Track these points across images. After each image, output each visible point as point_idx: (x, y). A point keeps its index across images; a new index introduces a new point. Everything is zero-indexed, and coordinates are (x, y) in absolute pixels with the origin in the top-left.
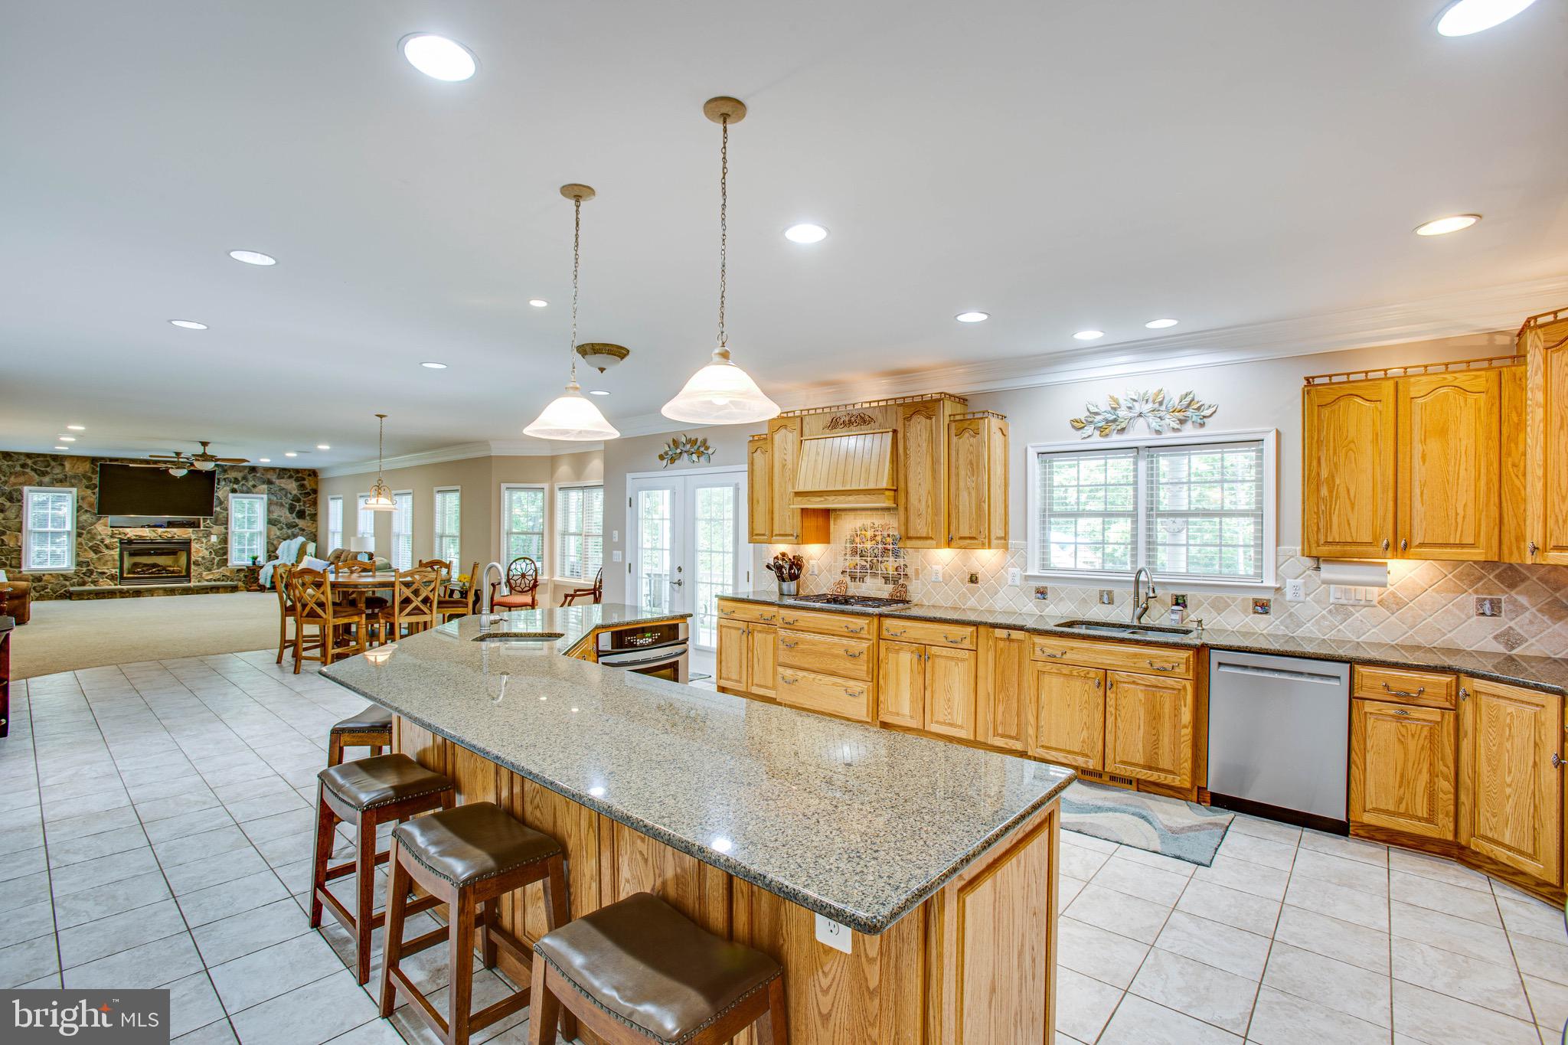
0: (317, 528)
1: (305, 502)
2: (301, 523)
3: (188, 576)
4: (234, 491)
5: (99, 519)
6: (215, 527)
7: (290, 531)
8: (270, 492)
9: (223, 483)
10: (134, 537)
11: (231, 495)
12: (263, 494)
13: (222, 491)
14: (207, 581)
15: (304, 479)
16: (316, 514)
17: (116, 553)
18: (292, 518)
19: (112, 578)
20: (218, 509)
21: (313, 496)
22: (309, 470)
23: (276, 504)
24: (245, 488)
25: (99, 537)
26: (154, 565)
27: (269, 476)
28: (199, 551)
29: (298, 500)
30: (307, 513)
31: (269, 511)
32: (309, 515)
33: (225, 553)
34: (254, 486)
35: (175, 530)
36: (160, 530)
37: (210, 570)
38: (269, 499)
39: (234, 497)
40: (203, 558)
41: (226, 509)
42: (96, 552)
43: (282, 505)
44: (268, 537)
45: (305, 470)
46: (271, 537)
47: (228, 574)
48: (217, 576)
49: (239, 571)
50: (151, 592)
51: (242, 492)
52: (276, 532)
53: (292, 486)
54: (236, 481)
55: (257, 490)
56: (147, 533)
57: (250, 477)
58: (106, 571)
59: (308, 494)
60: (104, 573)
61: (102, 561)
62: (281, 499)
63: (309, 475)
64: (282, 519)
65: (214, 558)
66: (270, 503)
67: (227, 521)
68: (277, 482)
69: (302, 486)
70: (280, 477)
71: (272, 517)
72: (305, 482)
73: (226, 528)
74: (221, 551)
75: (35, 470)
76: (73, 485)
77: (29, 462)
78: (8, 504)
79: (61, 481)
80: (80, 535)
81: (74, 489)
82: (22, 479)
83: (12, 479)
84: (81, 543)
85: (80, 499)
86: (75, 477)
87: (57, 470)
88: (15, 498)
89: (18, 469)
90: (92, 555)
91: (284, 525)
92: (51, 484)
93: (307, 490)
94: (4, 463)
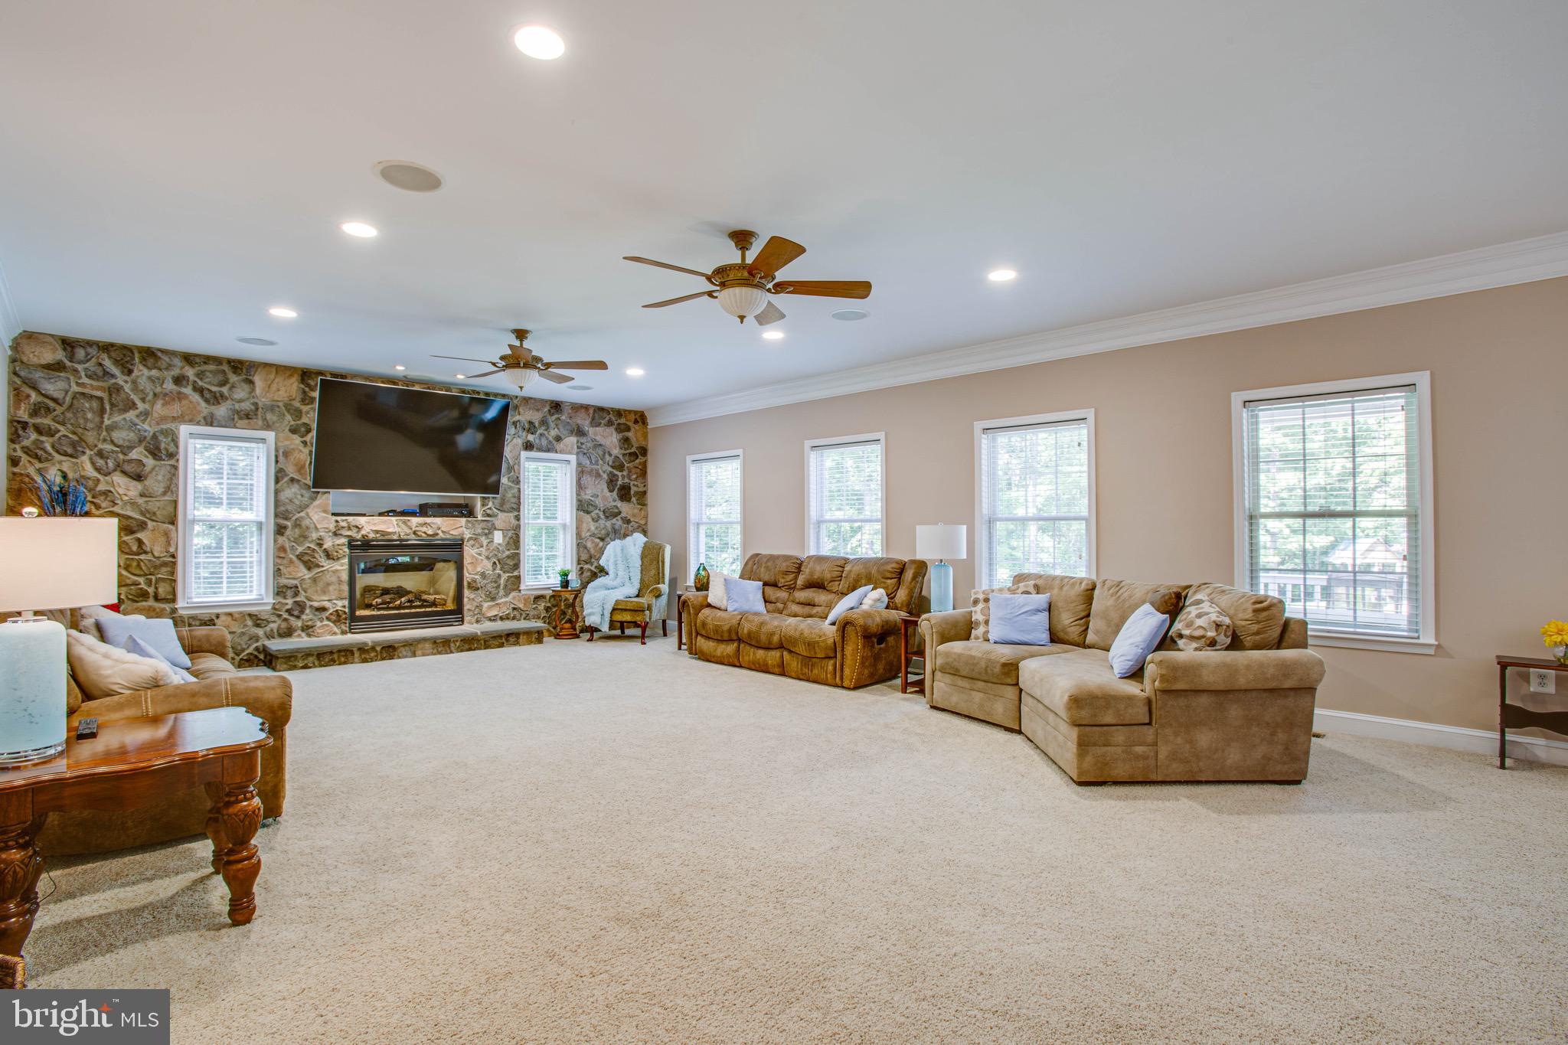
0: (646, 517)
1: (630, 471)
2: (626, 508)
3: (457, 613)
4: (528, 446)
5: (313, 499)
6: (502, 515)
7: (611, 526)
8: (581, 451)
9: (513, 431)
10: (372, 536)
11: (524, 454)
12: (570, 453)
13: (513, 447)
14: (491, 619)
15: (628, 429)
16: (645, 493)
17: (342, 567)
18: (612, 499)
19: (337, 618)
20: (506, 481)
21: (641, 460)
22: (636, 412)
23: (590, 473)
24: (544, 443)
25: (314, 536)
26: (400, 592)
27: (579, 421)
28: (477, 562)
29: (621, 467)
30: (633, 489)
31: (580, 487)
32: (637, 493)
33: (517, 566)
34: (558, 439)
35: (438, 521)
36: (415, 521)
37: (493, 599)
38: (579, 464)
39: (528, 459)
40: (483, 575)
41: (517, 481)
42: (310, 565)
43: (598, 475)
44: (579, 535)
45: (630, 412)
46: (583, 535)
47: (521, 606)
48: (506, 611)
49: (538, 598)
50: (412, 647)
51: (540, 450)
52: (589, 523)
53: (610, 439)
54: (532, 428)
55: (560, 446)
56: (393, 526)
57: (551, 419)
58: (327, 604)
59: (634, 455)
60: (323, 609)
61: (321, 584)
62: (596, 463)
63: (636, 422)
64: (598, 502)
65: (499, 576)
66: (581, 472)
67: (519, 504)
68: (591, 431)
69: (626, 442)
70: (595, 423)
71: (583, 497)
72: (630, 434)
73: (518, 518)
74: (511, 561)
75: (200, 391)
76: (268, 427)
77: (190, 372)
78: (150, 462)
79: (247, 416)
80: (280, 530)
81: (270, 436)
82: (176, 409)
83: (159, 408)
84: (282, 549)
85: (280, 455)
86: (272, 408)
87: (241, 393)
88: (164, 450)
89: (170, 386)
90: (302, 572)
91: (601, 514)
92: (230, 423)
93: (633, 450)
94: (142, 373)
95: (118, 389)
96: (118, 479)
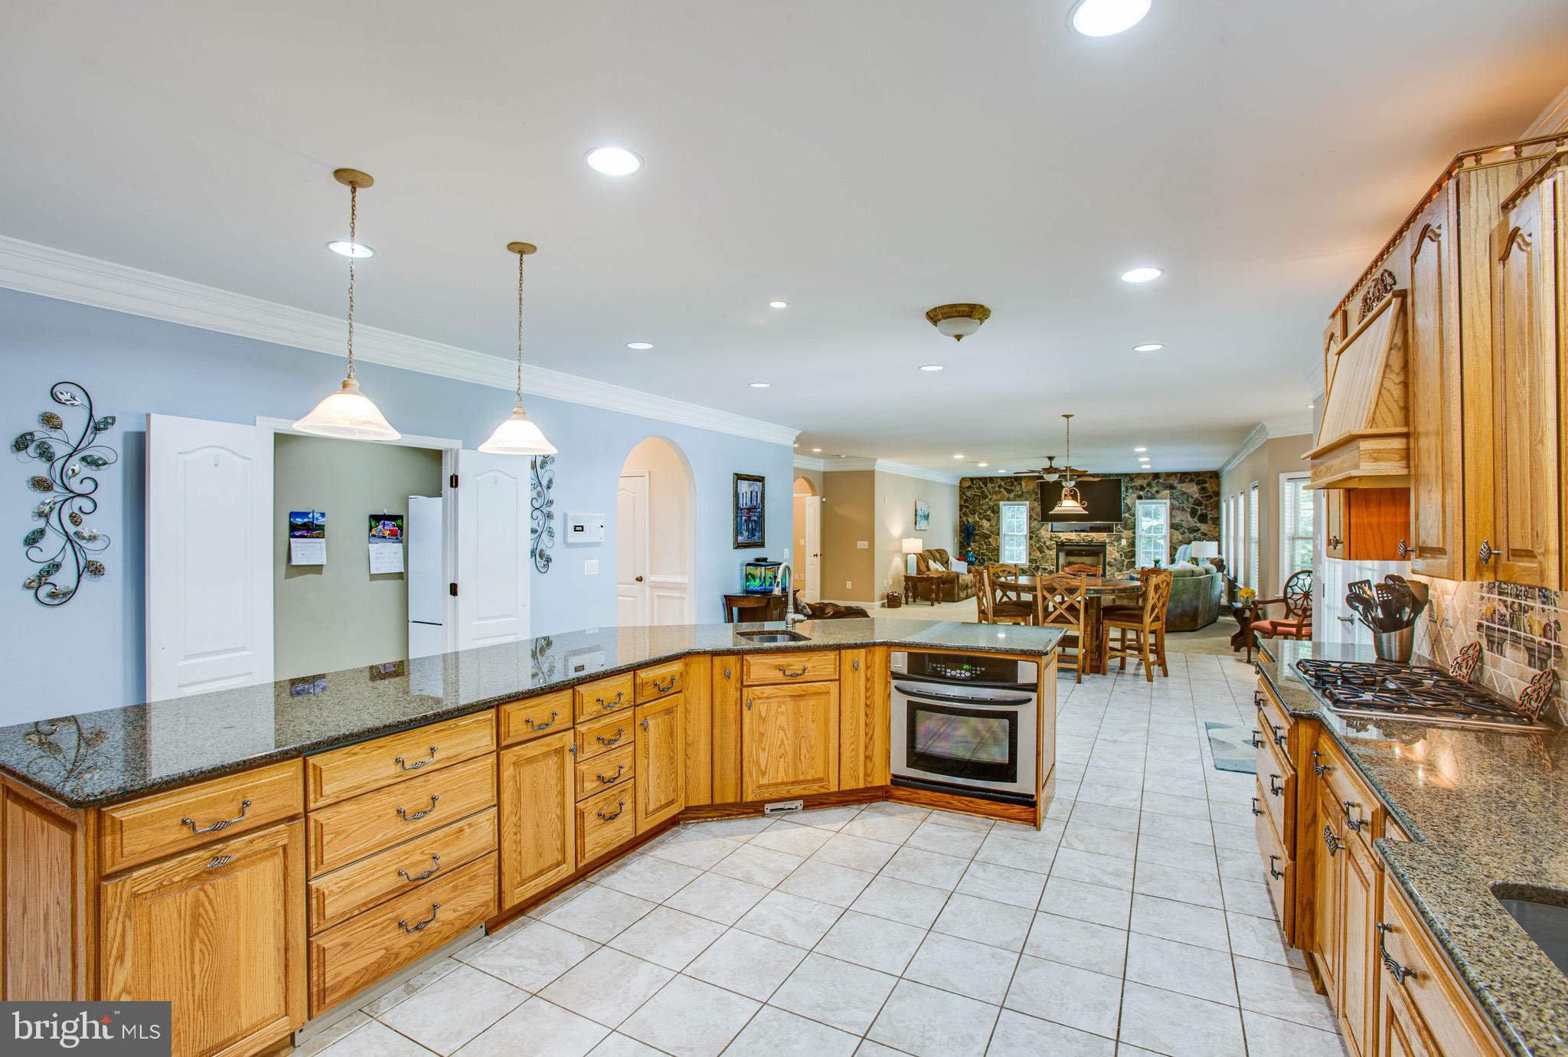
0: (1219, 532)
1: (1206, 506)
2: (1203, 527)
4: (1140, 497)
5: (1041, 527)
6: (1125, 532)
7: (1192, 536)
8: (1172, 497)
9: (1131, 491)
10: (1064, 541)
11: (1137, 501)
12: (1165, 499)
13: (1129, 498)
15: (1205, 482)
16: (1218, 518)
17: (1053, 553)
18: (1194, 522)
20: (1127, 515)
21: (1215, 499)
22: (1211, 472)
23: (1178, 509)
24: (1149, 495)
25: (1042, 540)
27: (1171, 482)
28: (1112, 553)
29: (1200, 504)
30: (1209, 516)
31: (1172, 516)
32: (1211, 518)
33: (1133, 556)
34: (1157, 492)
35: (1094, 534)
36: (1083, 534)
37: (1121, 571)
38: (1171, 504)
39: (1140, 504)
40: (1115, 559)
41: (1134, 515)
42: (1041, 552)
43: (1183, 509)
44: (1171, 541)
45: (1206, 473)
46: (1174, 542)
51: (1147, 498)
52: (1177, 535)
53: (1193, 489)
54: (1142, 488)
55: (1160, 495)
56: (1073, 536)
57: (1154, 483)
58: (1047, 567)
59: (1210, 497)
60: (1045, 569)
61: (1045, 559)
62: (1183, 503)
63: (1211, 477)
64: (1184, 523)
65: (1123, 561)
66: (1172, 508)
67: (1135, 526)
68: (1179, 486)
69: (1203, 490)
70: (1181, 481)
71: (1174, 521)
72: (1207, 485)
73: (1134, 533)
74: (1131, 554)
75: (1005, 489)
76: (1027, 500)
77: (1003, 483)
78: (992, 515)
79: (1020, 497)
80: (1031, 538)
81: (1028, 502)
82: (999, 497)
83: (994, 497)
84: (1031, 545)
85: (1032, 509)
86: (1028, 492)
87: (1018, 489)
88: (996, 511)
89: (997, 489)
90: (1038, 554)
91: (1186, 531)
92: (1014, 499)
93: (1210, 493)
94: (990, 485)
95: (983, 492)
96: (984, 521)
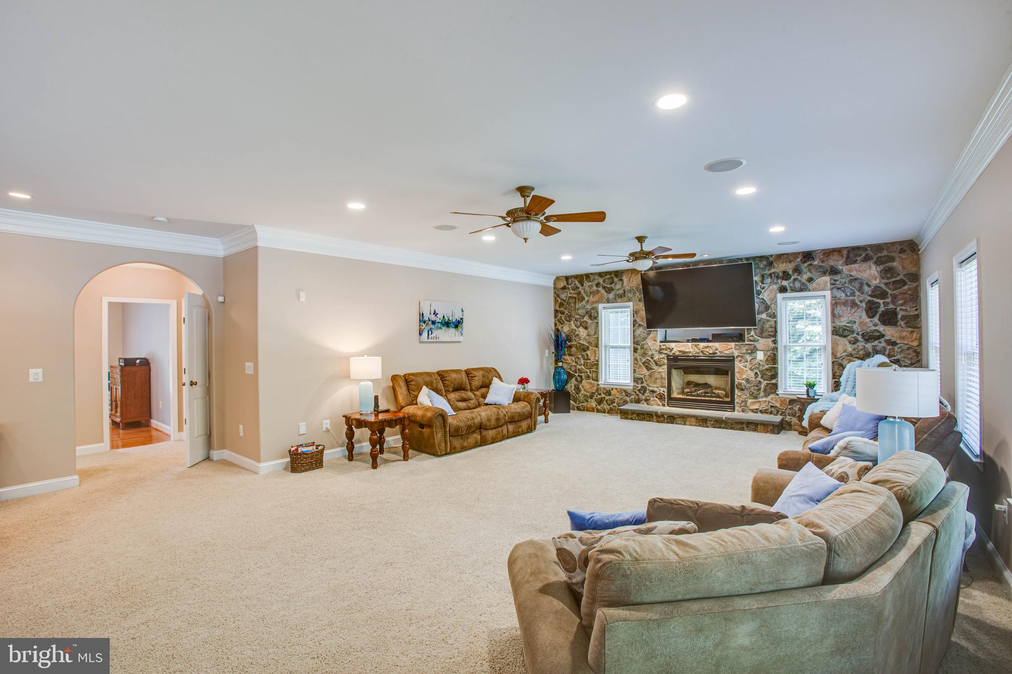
0: (920, 339)
1: (895, 298)
2: (889, 332)
3: (730, 404)
4: (783, 290)
5: (649, 334)
6: (762, 340)
7: (869, 346)
8: (834, 286)
9: (769, 280)
10: (678, 353)
11: (780, 296)
12: (823, 290)
13: (766, 292)
14: (753, 411)
15: (892, 259)
16: (918, 316)
17: (664, 370)
18: (872, 324)
19: (661, 397)
20: (764, 316)
21: (910, 285)
22: (901, 243)
23: (845, 304)
24: (797, 285)
25: (650, 353)
26: (706, 385)
27: (832, 263)
28: (743, 371)
29: (883, 295)
30: (901, 314)
31: (835, 316)
32: (905, 318)
33: (775, 376)
34: (810, 280)
35: (717, 345)
36: (702, 345)
37: (756, 398)
38: (834, 297)
39: (784, 299)
40: (747, 381)
41: (774, 316)
42: (649, 368)
43: (854, 304)
44: (833, 354)
45: (893, 244)
46: (839, 355)
47: (778, 405)
48: (763, 406)
49: (792, 402)
51: (794, 290)
52: (845, 345)
53: (871, 273)
54: (786, 276)
55: (814, 285)
56: (689, 348)
57: (804, 267)
58: (655, 389)
59: (901, 283)
60: (653, 392)
61: (653, 378)
62: (853, 294)
63: (902, 251)
64: (855, 327)
65: (760, 382)
66: (835, 303)
67: (776, 331)
68: (845, 269)
69: (888, 272)
70: (849, 261)
71: (838, 323)
72: (895, 264)
73: (775, 342)
74: (771, 373)
75: (604, 288)
76: (629, 300)
77: (601, 281)
78: (590, 321)
79: (622, 296)
80: (635, 350)
81: (631, 304)
82: (596, 298)
83: (592, 299)
84: (636, 359)
85: (635, 313)
86: (630, 291)
87: (618, 286)
88: (594, 316)
89: (595, 288)
90: (645, 371)
91: (860, 338)
92: (615, 300)
93: (901, 277)
94: (586, 284)
95: (579, 293)
96: (581, 329)
